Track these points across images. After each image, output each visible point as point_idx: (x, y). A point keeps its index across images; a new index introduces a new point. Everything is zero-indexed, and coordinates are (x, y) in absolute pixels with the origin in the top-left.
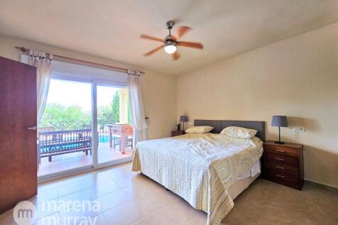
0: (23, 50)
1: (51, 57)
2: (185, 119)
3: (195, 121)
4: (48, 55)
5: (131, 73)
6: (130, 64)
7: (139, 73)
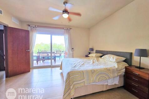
0: (29, 25)
1: (36, 27)
2: (92, 49)
3: (96, 50)
4: (35, 26)
5: (66, 29)
6: (65, 26)
7: (69, 29)
